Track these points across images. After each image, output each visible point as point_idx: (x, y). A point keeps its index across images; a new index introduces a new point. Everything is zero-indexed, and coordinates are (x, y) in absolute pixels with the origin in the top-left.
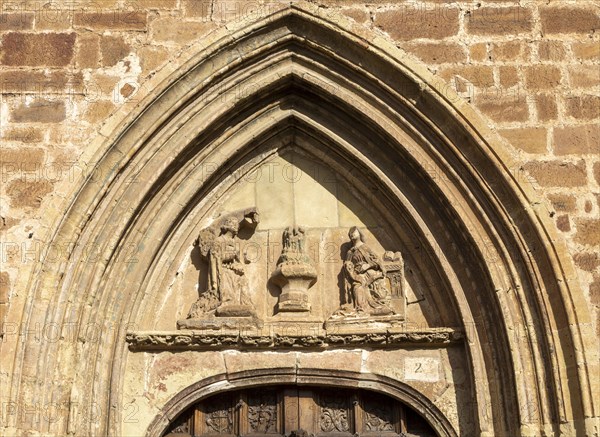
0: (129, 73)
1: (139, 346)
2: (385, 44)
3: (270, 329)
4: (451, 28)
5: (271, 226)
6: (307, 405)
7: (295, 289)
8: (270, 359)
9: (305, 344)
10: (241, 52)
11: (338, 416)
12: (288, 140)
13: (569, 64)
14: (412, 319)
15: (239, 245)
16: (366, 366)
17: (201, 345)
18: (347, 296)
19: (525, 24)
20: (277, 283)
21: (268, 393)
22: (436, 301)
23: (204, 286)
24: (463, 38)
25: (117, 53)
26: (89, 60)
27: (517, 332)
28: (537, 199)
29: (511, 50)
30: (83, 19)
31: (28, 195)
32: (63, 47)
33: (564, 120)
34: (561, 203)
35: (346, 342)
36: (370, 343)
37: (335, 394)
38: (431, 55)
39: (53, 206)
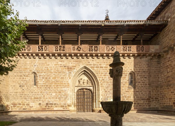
0: (75, 70)
1: (76, 86)
2: (90, 69)
3: (83, 86)
4: (94, 68)
5: (83, 79)
6: (85, 90)
7: (84, 83)
8: (83, 87)
9: (85, 86)
10: (82, 69)
11: (86, 90)
12: (84, 74)
13: (101, 70)
14: (91, 85)
15: (81, 80)
16: (88, 88)
17: (79, 86)
18: (87, 84)
19: (99, 67)
20: (83, 83)
21: (83, 89)
22: (92, 84)
23: (79, 83)
24: (95, 68)
25: (74, 69)
26: (73, 69)
27: (96, 86)
28: (98, 79)
29: (98, 69)
30: (72, 66)
31: (70, 78)
32: (71, 68)
33: (100, 74)
34: (99, 79)
35: (87, 86)
36: (88, 86)
37: (86, 89)
38: (93, 69)
39: (71, 79)
